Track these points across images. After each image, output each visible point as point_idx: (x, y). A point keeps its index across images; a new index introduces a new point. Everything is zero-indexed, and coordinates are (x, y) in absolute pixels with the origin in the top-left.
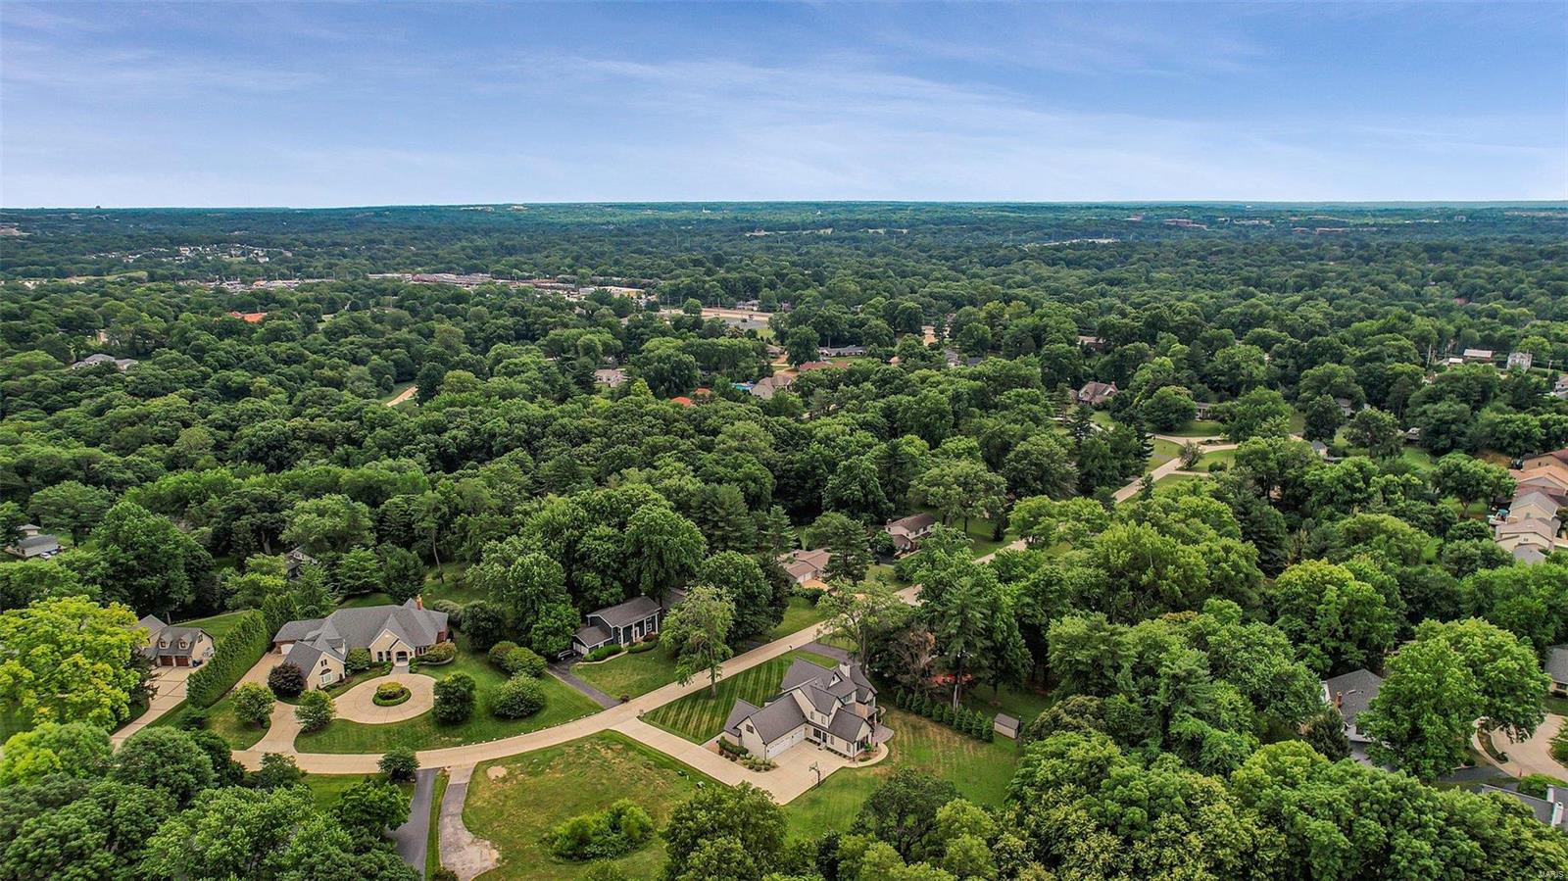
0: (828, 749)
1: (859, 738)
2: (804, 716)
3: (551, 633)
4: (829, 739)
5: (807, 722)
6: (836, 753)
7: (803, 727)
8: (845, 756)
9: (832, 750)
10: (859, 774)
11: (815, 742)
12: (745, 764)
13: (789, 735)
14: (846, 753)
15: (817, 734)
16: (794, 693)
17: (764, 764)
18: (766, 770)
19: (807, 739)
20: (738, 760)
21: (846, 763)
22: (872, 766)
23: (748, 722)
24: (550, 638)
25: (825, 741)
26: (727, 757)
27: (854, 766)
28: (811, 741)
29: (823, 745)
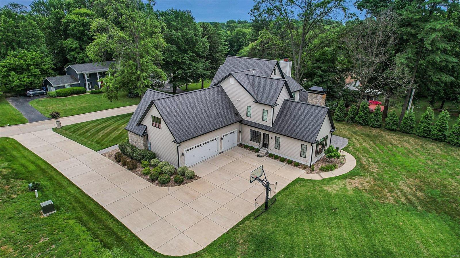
0: (271, 156)
1: (319, 138)
2: (237, 114)
3: (14, 69)
4: (272, 143)
5: (241, 121)
6: (283, 160)
7: (235, 128)
8: (297, 165)
9: (276, 158)
10: (328, 188)
11: (252, 149)
12: (145, 174)
13: (217, 135)
14: (301, 161)
15: (255, 136)
16: (225, 85)
17: (175, 173)
18: (178, 182)
19: (240, 145)
20: (140, 169)
21: (301, 173)
22: (344, 177)
23: (154, 112)
24: (13, 73)
25: (266, 145)
26: (124, 164)
27: (315, 177)
28: (246, 147)
29: (263, 151)
